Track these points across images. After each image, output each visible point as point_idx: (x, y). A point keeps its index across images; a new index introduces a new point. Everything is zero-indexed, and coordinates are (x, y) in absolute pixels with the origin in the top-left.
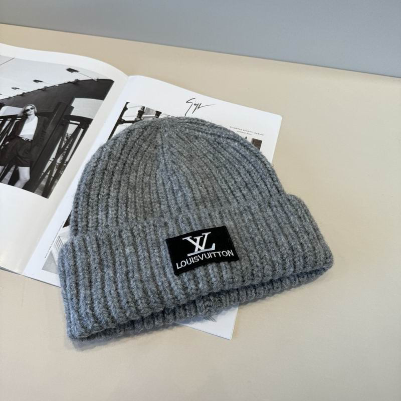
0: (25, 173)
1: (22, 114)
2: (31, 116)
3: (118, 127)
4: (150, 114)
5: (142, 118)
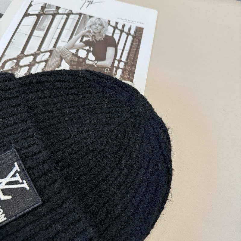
3: (24, 19)
4: (51, 8)
5: (44, 12)
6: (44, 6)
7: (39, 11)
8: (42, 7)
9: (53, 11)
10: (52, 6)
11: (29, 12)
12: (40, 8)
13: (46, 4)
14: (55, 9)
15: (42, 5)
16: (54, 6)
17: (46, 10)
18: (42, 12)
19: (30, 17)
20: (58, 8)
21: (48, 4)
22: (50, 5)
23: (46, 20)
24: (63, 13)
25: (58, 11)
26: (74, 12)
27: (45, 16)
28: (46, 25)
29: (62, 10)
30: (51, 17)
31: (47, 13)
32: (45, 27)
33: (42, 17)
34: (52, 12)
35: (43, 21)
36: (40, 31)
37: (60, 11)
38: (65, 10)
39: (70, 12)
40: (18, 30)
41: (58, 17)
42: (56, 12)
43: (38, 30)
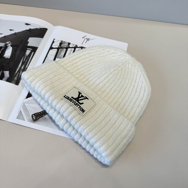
0: (7, 74)
1: (5, 46)
2: (9, 47)
3: (50, 51)
5: (61, 46)
6: (61, 42)
7: (58, 46)
8: (60, 43)
9: (66, 45)
10: (66, 43)
11: (53, 46)
12: (59, 44)
13: (62, 41)
14: (67, 45)
15: (60, 42)
16: (67, 42)
17: (62, 45)
18: (60, 47)
19: (53, 49)
20: (69, 44)
21: (64, 41)
22: (64, 42)
23: (62, 51)
24: (72, 47)
25: (69, 46)
26: (78, 46)
27: (62, 49)
28: (62, 55)
29: (72, 45)
30: (65, 49)
31: (63, 47)
32: (62, 56)
33: (60, 50)
34: (66, 47)
35: (61, 52)
36: (59, 58)
37: (70, 46)
38: (73, 45)
39: (76, 46)
40: (47, 57)
41: (69, 49)
42: (68, 46)
43: (58, 58)
